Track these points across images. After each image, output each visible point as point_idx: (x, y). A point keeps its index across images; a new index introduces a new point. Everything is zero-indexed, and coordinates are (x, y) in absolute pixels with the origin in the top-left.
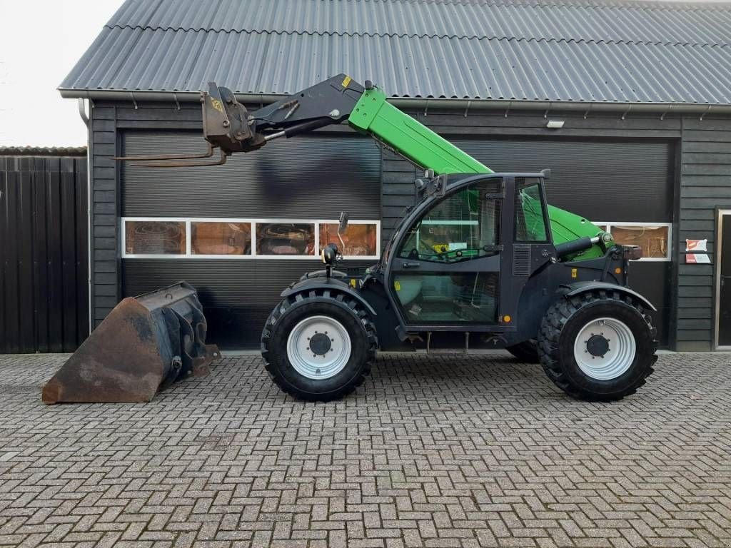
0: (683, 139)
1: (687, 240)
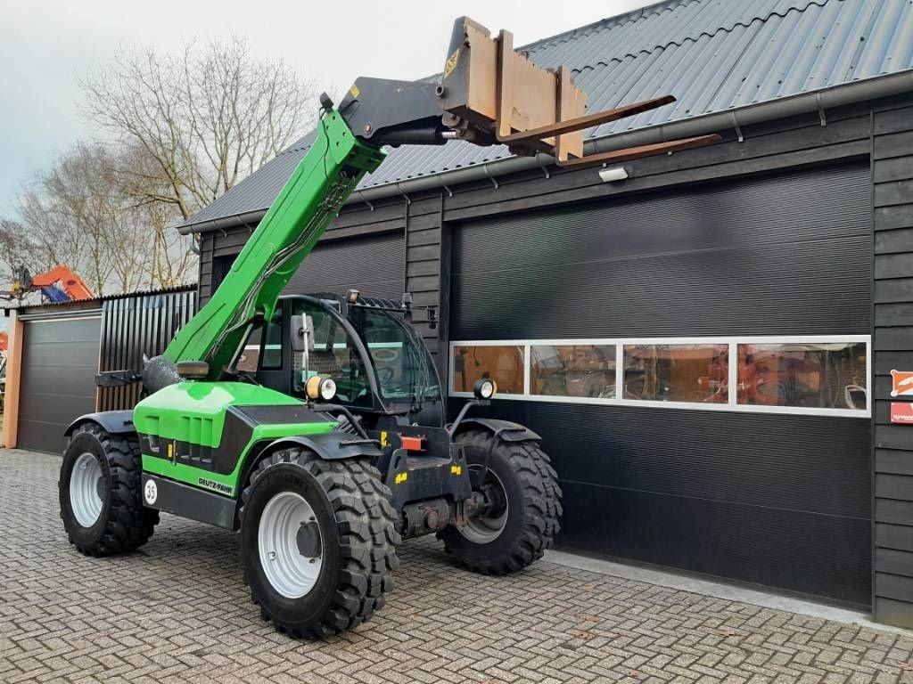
0: (874, 156)
1: (893, 372)
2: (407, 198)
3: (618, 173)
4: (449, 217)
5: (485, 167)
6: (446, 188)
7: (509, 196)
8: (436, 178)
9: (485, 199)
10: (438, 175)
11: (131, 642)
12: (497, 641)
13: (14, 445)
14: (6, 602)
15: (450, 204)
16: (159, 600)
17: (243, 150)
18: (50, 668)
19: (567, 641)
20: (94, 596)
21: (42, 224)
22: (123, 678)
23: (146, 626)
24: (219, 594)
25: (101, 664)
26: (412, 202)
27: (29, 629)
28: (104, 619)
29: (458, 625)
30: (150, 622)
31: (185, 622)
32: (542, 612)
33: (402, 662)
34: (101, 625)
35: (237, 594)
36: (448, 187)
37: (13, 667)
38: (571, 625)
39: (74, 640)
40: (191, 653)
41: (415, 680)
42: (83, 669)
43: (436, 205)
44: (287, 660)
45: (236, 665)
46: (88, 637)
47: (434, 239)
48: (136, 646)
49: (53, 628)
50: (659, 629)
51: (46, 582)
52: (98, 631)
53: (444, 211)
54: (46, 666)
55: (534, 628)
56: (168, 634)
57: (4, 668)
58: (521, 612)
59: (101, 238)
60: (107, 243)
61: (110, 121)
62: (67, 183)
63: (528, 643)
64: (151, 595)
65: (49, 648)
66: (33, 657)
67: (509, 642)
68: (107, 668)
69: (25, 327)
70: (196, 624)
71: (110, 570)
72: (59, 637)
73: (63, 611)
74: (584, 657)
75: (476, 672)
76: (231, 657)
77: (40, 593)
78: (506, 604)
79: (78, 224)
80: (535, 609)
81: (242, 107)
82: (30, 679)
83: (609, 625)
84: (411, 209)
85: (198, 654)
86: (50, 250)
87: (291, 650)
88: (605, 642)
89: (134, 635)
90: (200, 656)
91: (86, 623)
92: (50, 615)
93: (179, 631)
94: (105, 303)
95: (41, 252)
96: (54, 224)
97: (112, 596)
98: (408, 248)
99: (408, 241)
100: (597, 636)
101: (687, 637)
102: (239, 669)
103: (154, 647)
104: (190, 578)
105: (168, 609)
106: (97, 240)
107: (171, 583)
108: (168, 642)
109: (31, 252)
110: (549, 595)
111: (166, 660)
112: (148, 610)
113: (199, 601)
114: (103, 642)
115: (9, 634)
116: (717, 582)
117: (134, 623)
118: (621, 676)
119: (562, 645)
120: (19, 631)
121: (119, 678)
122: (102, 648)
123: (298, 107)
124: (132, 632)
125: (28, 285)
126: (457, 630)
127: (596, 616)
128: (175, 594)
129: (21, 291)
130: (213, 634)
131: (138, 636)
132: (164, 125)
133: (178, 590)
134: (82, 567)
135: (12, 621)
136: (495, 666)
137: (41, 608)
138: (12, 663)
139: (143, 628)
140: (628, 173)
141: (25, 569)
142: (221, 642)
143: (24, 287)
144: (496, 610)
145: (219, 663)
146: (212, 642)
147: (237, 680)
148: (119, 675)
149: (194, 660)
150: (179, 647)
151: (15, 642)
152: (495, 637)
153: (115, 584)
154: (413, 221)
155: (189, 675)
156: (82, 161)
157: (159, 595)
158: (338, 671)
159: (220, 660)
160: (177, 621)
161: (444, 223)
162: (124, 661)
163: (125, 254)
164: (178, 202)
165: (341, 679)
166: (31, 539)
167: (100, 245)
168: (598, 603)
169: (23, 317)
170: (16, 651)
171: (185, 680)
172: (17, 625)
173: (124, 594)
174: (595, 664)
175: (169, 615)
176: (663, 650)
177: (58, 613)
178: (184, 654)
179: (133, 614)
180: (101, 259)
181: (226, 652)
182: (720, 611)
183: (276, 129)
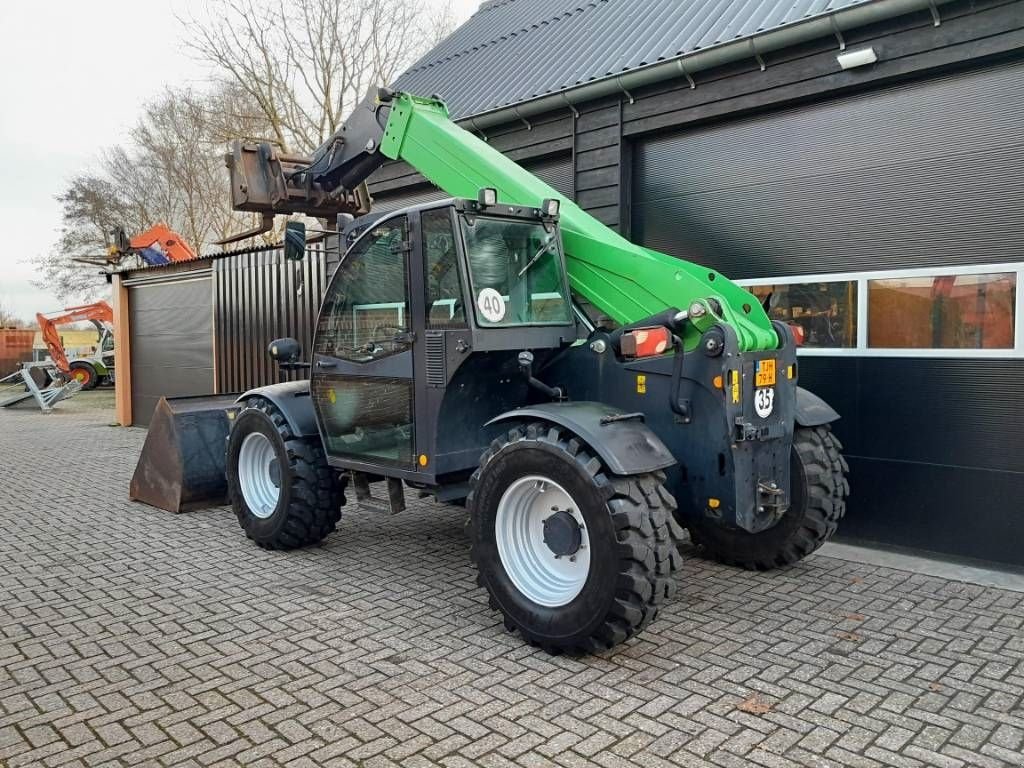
2: (574, 109)
3: (864, 55)
4: (629, 130)
5: (679, 62)
6: (627, 93)
7: (709, 98)
8: (613, 81)
9: (678, 103)
10: (616, 76)
11: (313, 646)
12: (745, 644)
13: (130, 423)
14: (163, 598)
15: (631, 112)
16: (331, 595)
17: (347, 81)
18: (230, 677)
19: (832, 645)
20: (257, 591)
21: (131, 180)
22: (314, 689)
23: (325, 627)
24: (397, 587)
25: (285, 673)
26: (580, 115)
27: (195, 631)
28: (276, 619)
29: (692, 625)
30: (328, 622)
31: (367, 621)
32: (788, 608)
33: (639, 672)
34: (274, 625)
35: (418, 587)
36: (629, 91)
37: (188, 675)
38: (829, 625)
39: (249, 643)
40: (385, 659)
41: (661, 694)
42: (266, 679)
43: (612, 115)
44: (499, 668)
45: (441, 675)
46: (263, 640)
47: (610, 160)
48: (321, 651)
49: (221, 630)
50: (944, 630)
51: (201, 576)
52: (273, 633)
53: (623, 123)
54: (225, 675)
55: (785, 628)
56: (352, 636)
57: (179, 676)
58: (762, 608)
59: (194, 193)
60: (201, 197)
61: (200, 54)
62: (154, 133)
63: (785, 648)
64: (321, 590)
65: (222, 654)
66: (208, 664)
67: (760, 647)
68: (294, 678)
69: (129, 292)
70: (382, 624)
71: (267, 560)
72: (230, 641)
73: (227, 609)
74: (862, 666)
75: (733, 685)
76: (433, 664)
77: (198, 588)
78: (740, 598)
79: (169, 178)
80: (777, 604)
81: (344, 29)
82: (211, 690)
83: (879, 623)
84: (580, 123)
85: (393, 660)
86: (142, 208)
87: (501, 656)
88: (882, 647)
89: (314, 638)
90: (396, 663)
91: (257, 623)
92: (215, 614)
93: (364, 633)
94: (215, 261)
95: (132, 212)
96: (144, 180)
97: (277, 591)
98: (577, 173)
99: (576, 164)
100: (868, 639)
101: (985, 640)
102: (446, 679)
103: (341, 653)
104: (359, 569)
105: (345, 606)
106: (190, 196)
107: (338, 575)
108: (354, 647)
109: (121, 213)
110: (791, 587)
111: (359, 669)
112: (321, 608)
113: (376, 597)
114: (282, 646)
115: (176, 637)
116: (994, 570)
117: (310, 622)
118: (920, 691)
119: (830, 650)
120: (186, 633)
121: (310, 690)
122: (283, 654)
123: (406, 25)
124: (310, 634)
125: (125, 248)
126: (692, 631)
127: (856, 612)
128: (347, 588)
129: (118, 255)
130: (404, 636)
131: (318, 638)
132: (258, 55)
133: (349, 584)
134: (236, 557)
135: (174, 621)
136: (754, 677)
137: (202, 606)
138: (187, 670)
139: (322, 629)
140: (877, 55)
141: (175, 560)
142: (415, 647)
143: (121, 250)
144: (731, 605)
145: (421, 672)
146: (405, 646)
147: (448, 694)
148: (309, 686)
149: (391, 668)
150: (370, 652)
151: (184, 646)
152: (741, 639)
153: (276, 577)
154: (582, 140)
155: (391, 687)
156: (168, 105)
157: (330, 591)
158: (563, 682)
159: (421, 669)
160: (359, 621)
161: (624, 138)
162: (311, 669)
163: (222, 209)
164: (280, 145)
165: (571, 692)
166: (174, 526)
167: (194, 201)
168: (853, 596)
169: (126, 282)
170: (187, 656)
171: (387, 692)
172: (181, 625)
173: (290, 588)
174: (880, 675)
175: (347, 614)
176: (963, 657)
177: (223, 612)
178: (378, 661)
179: (306, 612)
180: (197, 216)
181: (424, 658)
182: (1014, 607)
183: (383, 54)
